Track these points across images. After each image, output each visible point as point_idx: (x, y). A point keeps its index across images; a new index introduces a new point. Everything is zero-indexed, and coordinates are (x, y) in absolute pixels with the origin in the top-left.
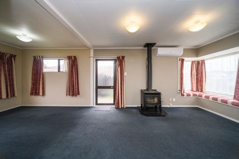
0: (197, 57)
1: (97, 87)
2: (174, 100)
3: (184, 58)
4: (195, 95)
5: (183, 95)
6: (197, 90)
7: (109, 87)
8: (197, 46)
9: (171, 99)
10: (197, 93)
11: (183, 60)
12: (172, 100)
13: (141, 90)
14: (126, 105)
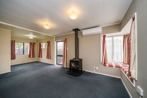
0: (120, 31)
1: (57, 56)
2: (97, 68)
3: (105, 35)
4: (118, 67)
5: (105, 65)
8: (119, 22)
9: (94, 67)
11: (104, 36)
12: (96, 68)
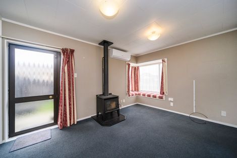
0: (137, 63)
2: (124, 101)
3: (130, 63)
4: (136, 94)
5: (129, 96)
6: (135, 90)
7: (46, 98)
8: (137, 55)
9: (122, 101)
10: (137, 93)
11: (129, 65)
13: (97, 96)
14: (77, 119)
